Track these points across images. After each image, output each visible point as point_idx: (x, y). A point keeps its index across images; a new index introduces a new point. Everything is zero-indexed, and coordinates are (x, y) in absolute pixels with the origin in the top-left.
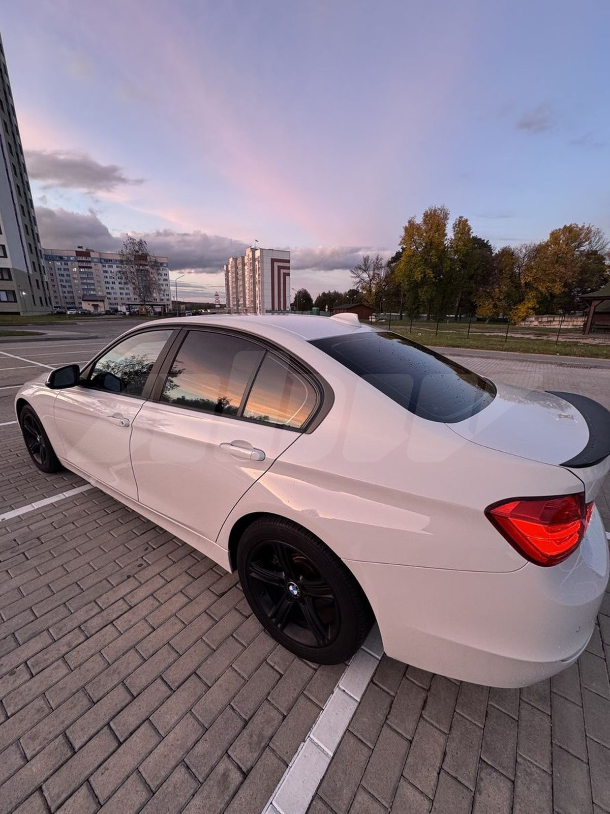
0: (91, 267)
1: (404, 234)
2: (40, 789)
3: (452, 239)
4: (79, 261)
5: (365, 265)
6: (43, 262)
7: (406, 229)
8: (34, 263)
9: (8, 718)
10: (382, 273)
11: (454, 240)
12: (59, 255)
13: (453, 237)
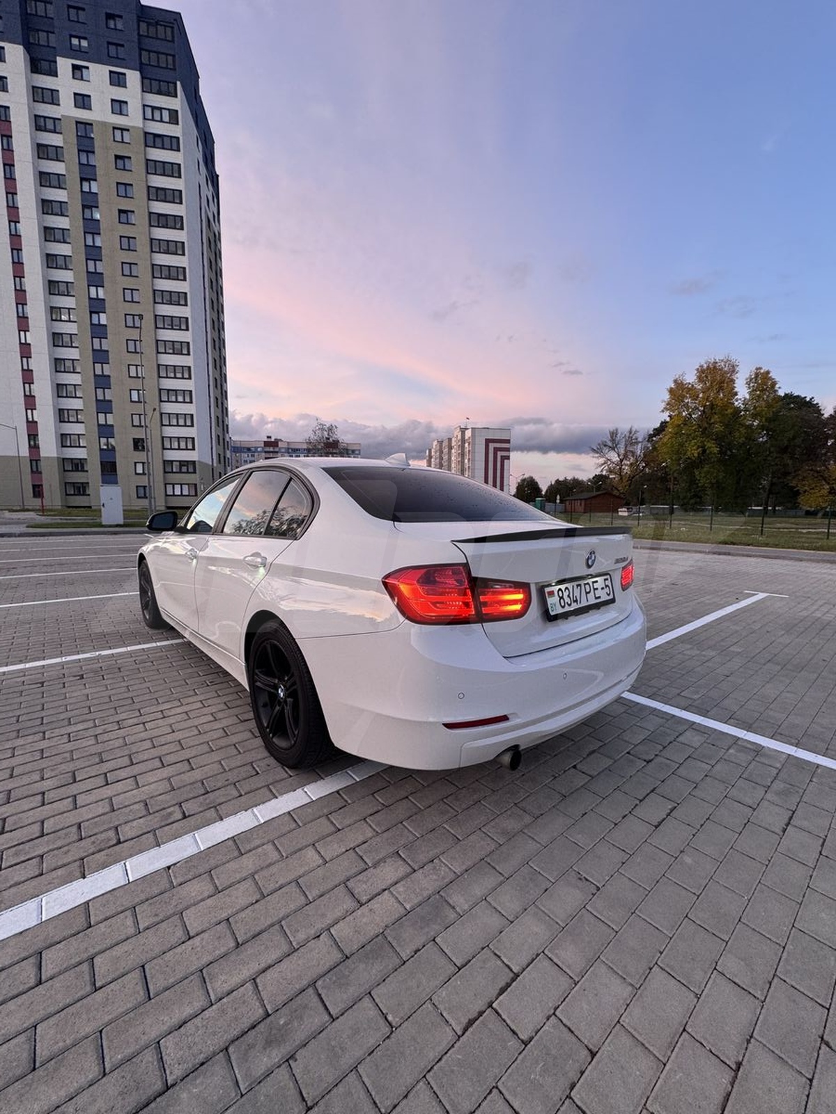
1: (668, 397)
2: (44, 793)
3: (745, 399)
4: (266, 452)
5: (613, 440)
6: (228, 454)
7: (671, 391)
8: (219, 455)
9: (42, 758)
10: (639, 450)
11: (749, 400)
12: (247, 446)
13: (748, 397)
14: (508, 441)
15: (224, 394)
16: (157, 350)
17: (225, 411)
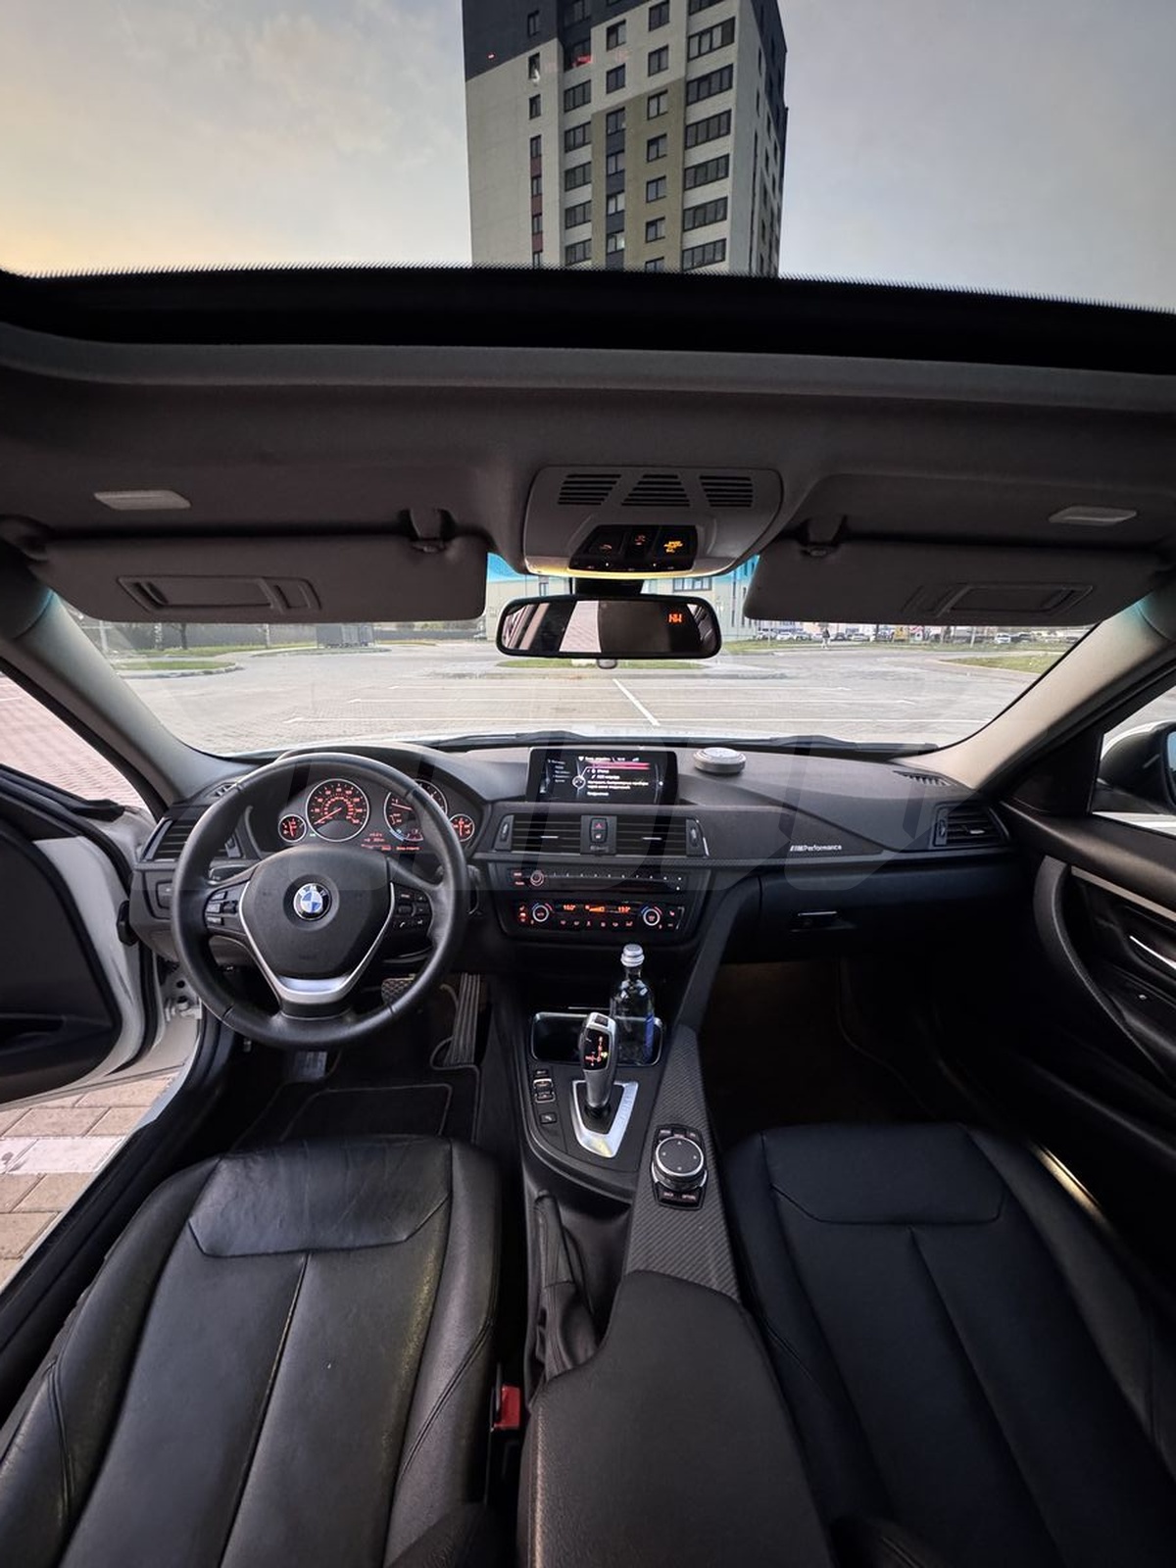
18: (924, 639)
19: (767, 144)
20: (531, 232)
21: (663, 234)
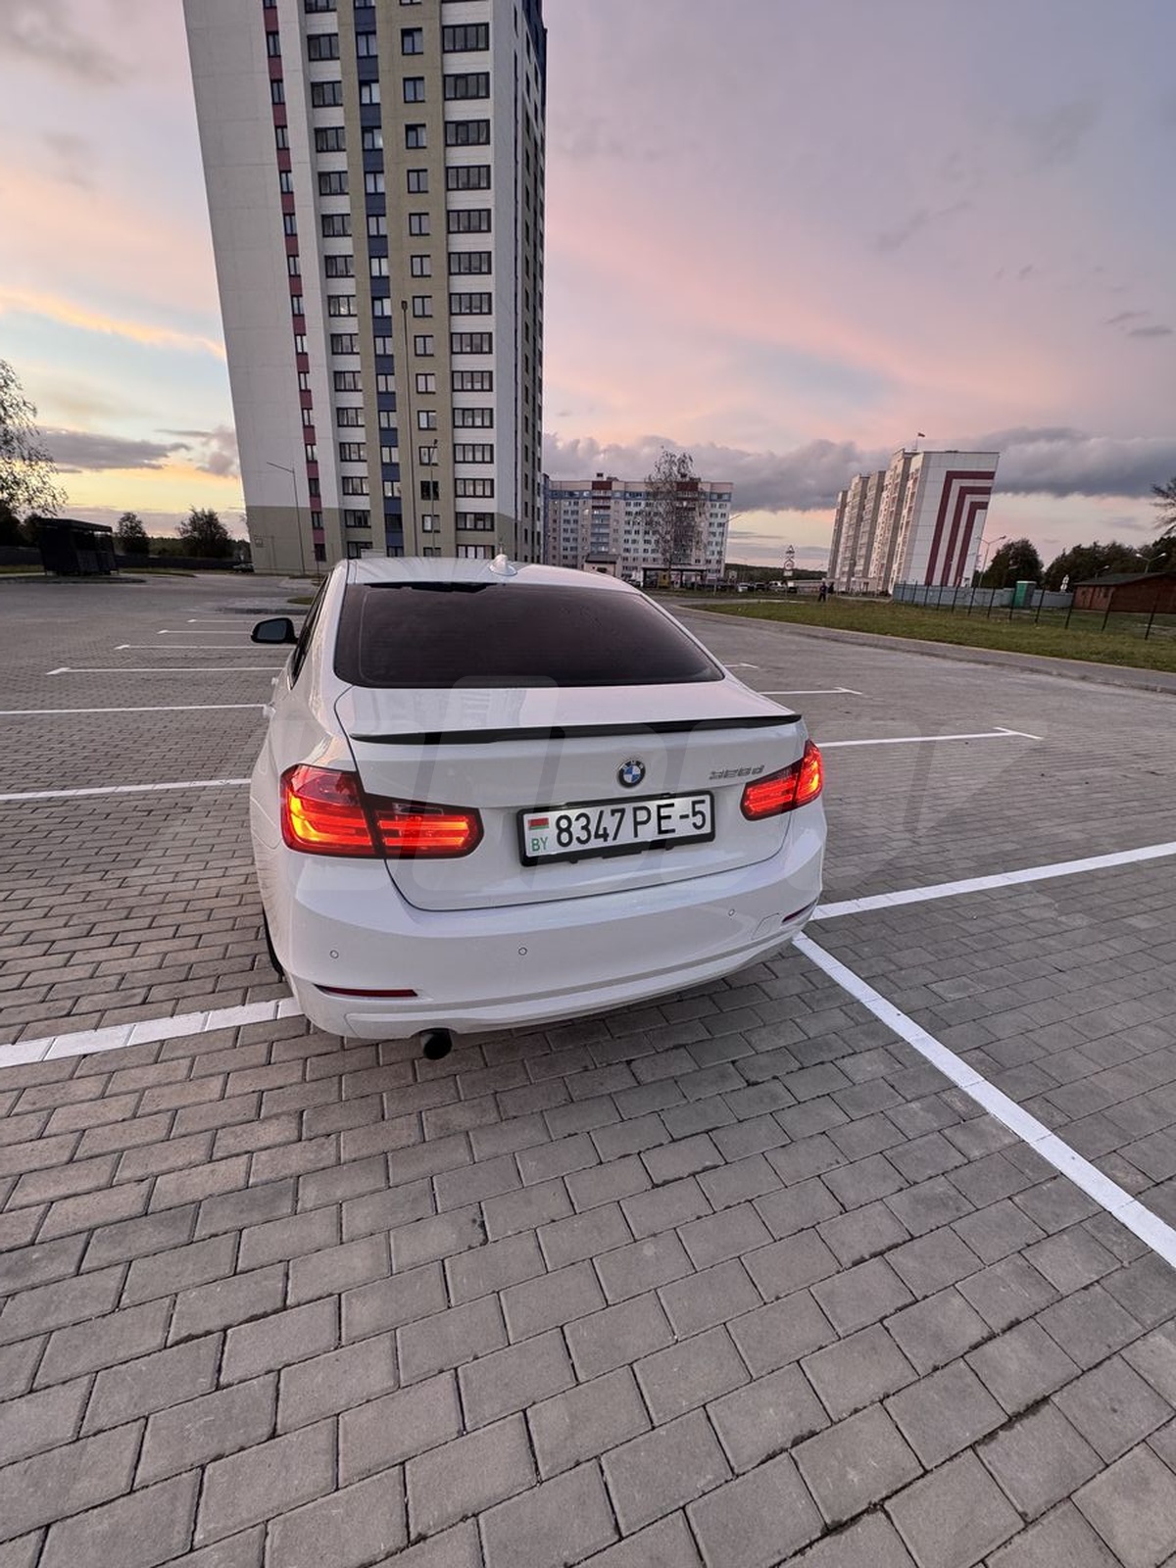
0: (608, 507)
4: (594, 498)
8: (526, 503)
12: (569, 489)
14: (990, 475)
15: (537, 411)
16: (452, 348)
17: (537, 438)
18: (681, 586)
19: (528, 66)
20: (275, 147)
21: (425, 144)
